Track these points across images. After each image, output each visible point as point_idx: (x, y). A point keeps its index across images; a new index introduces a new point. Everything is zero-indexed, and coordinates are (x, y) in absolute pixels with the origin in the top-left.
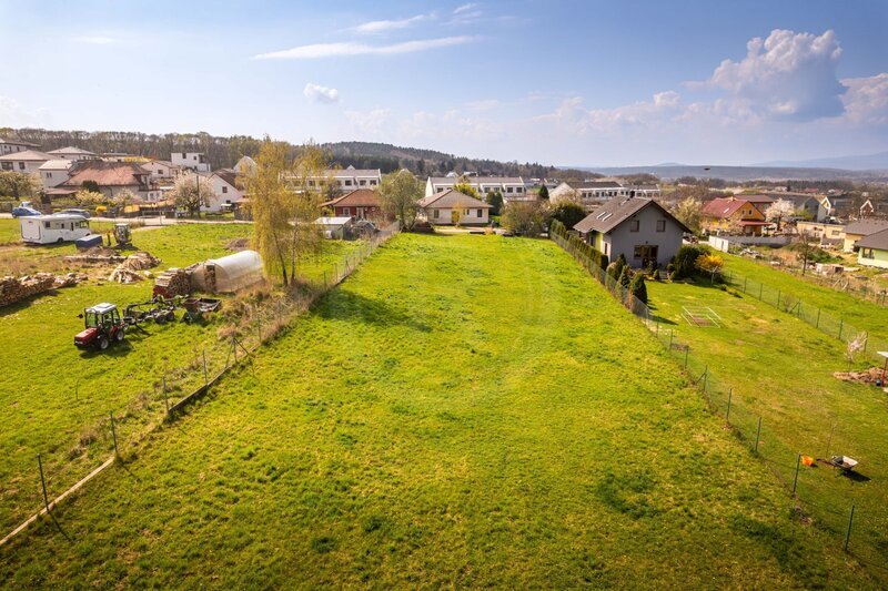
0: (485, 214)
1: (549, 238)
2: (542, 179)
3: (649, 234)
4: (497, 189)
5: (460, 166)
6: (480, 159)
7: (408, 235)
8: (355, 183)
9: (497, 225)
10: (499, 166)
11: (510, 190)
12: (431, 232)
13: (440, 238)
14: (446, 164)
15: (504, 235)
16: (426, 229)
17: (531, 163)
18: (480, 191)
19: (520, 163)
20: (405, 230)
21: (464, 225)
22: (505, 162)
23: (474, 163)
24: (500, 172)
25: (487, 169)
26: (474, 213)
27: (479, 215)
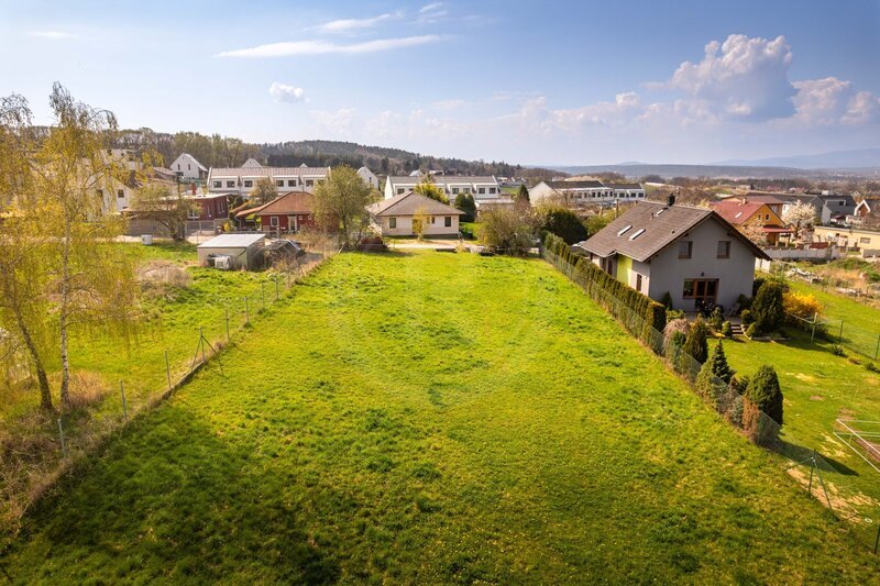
0: (455, 222)
2: (509, 177)
3: (706, 262)
4: (467, 190)
5: (426, 164)
6: (446, 158)
8: (300, 183)
9: (470, 237)
10: (465, 164)
11: (482, 191)
12: (384, 251)
14: (411, 163)
15: (483, 254)
16: (377, 247)
17: (497, 162)
18: (447, 192)
19: (486, 162)
20: (347, 249)
21: (428, 237)
22: (472, 161)
23: (440, 161)
24: (467, 170)
25: (453, 168)
26: (440, 222)
27: (448, 224)
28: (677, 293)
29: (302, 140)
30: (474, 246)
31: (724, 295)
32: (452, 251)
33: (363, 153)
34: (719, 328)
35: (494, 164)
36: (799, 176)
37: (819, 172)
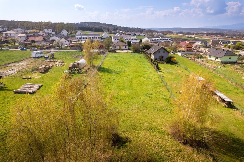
1: (141, 53)
2: (141, 33)
3: (162, 54)
4: (130, 39)
5: (119, 29)
6: (124, 27)
7: (110, 53)
8: (95, 38)
9: (130, 50)
10: (129, 28)
12: (115, 52)
13: (117, 54)
14: (115, 28)
15: (132, 53)
17: (138, 28)
18: (125, 40)
19: (135, 28)
20: (109, 52)
21: (122, 50)
23: (123, 28)
24: (130, 30)
26: (124, 47)
27: (126, 47)
28: (158, 58)
29: (85, 22)
30: (130, 51)
31: (164, 58)
32: (127, 52)
33: (101, 25)
34: (162, 62)
35: (137, 28)
36: (224, 31)
37: (230, 30)
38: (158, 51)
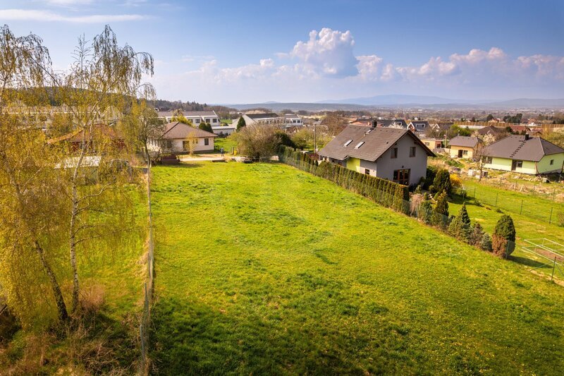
0: (211, 142)
11: (207, 120)
12: (178, 163)
16: (174, 161)
17: (191, 102)
19: (183, 102)
26: (202, 142)
27: (207, 143)
30: (236, 157)
31: (414, 179)
32: (223, 161)
35: (188, 103)
36: (364, 109)
37: (372, 107)
38: (393, 151)
